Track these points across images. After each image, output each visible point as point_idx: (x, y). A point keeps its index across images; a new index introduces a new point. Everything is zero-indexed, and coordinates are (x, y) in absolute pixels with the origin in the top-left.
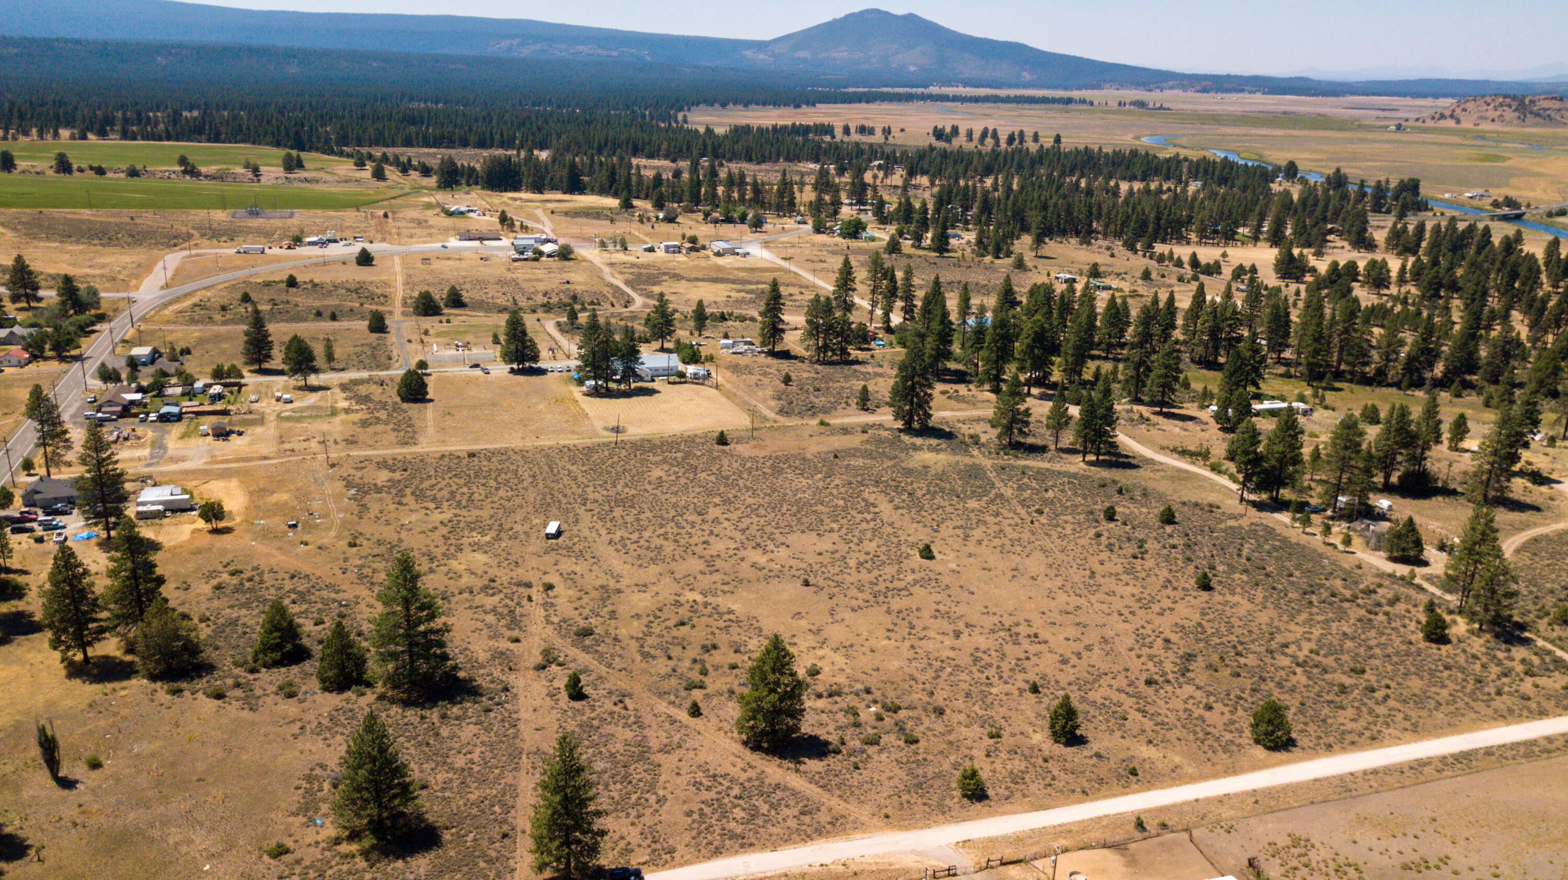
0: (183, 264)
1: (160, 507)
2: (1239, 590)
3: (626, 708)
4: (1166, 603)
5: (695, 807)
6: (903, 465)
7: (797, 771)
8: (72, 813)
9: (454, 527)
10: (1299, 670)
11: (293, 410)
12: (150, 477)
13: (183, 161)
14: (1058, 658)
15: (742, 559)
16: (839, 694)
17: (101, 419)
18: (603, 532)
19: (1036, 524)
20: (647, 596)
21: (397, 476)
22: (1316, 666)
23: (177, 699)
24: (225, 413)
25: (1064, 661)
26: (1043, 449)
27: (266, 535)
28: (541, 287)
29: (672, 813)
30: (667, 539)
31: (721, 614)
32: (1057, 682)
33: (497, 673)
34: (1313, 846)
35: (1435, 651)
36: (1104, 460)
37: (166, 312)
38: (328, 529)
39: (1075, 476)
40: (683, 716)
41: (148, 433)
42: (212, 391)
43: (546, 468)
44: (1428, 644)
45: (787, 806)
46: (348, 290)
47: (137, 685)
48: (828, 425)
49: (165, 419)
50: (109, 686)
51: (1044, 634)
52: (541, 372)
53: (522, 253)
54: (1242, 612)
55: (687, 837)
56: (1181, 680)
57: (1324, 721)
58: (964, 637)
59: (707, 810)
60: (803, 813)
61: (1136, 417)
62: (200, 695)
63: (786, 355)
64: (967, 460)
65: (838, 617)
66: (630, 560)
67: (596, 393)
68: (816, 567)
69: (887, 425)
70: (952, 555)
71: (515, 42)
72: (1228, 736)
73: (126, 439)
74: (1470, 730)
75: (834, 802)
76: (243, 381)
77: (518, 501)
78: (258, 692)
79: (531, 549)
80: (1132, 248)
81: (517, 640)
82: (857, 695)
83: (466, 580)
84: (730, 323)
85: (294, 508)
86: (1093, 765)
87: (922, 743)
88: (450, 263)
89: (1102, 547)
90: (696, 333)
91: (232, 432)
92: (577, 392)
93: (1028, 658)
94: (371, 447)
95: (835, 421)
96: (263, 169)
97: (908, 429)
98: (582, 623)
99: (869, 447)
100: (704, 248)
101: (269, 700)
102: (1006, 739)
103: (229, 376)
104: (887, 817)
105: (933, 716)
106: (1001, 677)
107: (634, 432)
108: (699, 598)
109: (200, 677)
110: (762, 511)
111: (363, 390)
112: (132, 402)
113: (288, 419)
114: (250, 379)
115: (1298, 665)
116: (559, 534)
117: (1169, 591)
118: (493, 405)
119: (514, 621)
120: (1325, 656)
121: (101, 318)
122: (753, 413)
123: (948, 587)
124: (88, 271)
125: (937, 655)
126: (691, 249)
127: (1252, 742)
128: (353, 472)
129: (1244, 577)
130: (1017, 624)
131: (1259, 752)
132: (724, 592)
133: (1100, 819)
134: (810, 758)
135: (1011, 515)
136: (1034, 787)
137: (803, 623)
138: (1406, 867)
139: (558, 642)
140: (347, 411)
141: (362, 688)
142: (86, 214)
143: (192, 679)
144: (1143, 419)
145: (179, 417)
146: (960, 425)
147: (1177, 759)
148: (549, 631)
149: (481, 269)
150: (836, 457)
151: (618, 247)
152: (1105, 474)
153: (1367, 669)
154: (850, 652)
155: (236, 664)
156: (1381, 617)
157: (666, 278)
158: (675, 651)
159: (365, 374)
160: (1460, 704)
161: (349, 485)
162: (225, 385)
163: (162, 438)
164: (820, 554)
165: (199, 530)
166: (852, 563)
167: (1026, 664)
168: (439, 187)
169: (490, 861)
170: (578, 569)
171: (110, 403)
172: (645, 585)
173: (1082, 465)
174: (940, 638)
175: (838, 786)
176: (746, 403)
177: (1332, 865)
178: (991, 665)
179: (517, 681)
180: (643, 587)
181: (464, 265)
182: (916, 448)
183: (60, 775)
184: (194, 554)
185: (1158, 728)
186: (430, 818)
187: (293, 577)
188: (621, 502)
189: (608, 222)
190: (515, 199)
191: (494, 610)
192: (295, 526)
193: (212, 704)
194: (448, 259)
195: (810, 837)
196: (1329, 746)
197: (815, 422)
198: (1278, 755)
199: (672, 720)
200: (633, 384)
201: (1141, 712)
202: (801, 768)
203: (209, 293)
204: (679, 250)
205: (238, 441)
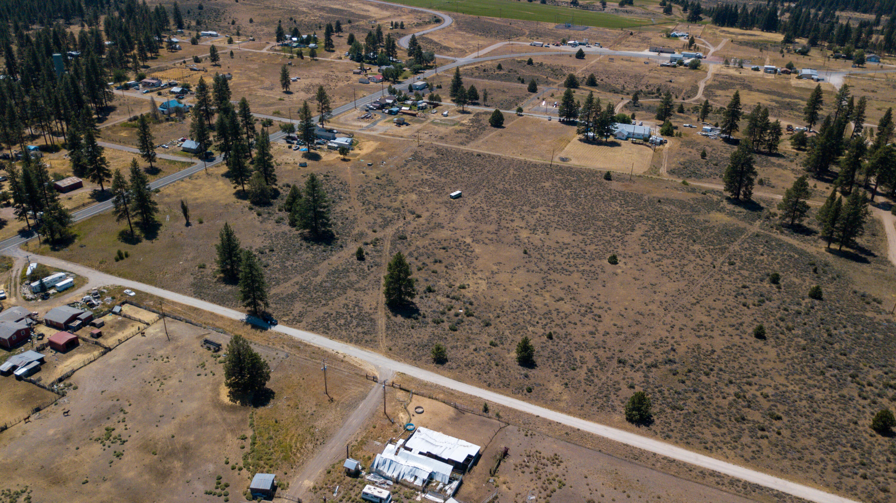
0: (500, 48)
1: (337, 146)
2: (784, 347)
3: (369, 270)
4: (715, 333)
5: (332, 312)
6: (694, 216)
7: (389, 318)
8: (177, 233)
10: (731, 398)
12: (351, 134)
14: (594, 330)
15: (516, 233)
16: (458, 299)
18: (477, 202)
19: (716, 269)
20: (451, 233)
21: (437, 156)
22: (749, 402)
23: (248, 211)
24: (414, 115)
25: (593, 333)
26: (808, 232)
27: (357, 166)
28: (652, 82)
29: (322, 311)
30: (498, 213)
31: (466, 251)
32: (571, 340)
33: (349, 240)
34: (559, 465)
35: (866, 435)
36: (845, 251)
38: (380, 170)
39: (803, 253)
41: (378, 117)
42: (421, 105)
43: (500, 169)
44: (869, 430)
45: (363, 328)
47: (245, 203)
48: (687, 184)
49: (390, 113)
52: (576, 124)
53: (671, 62)
54: (760, 357)
55: (311, 320)
56: (644, 369)
57: (693, 426)
58: (560, 303)
59: (334, 315)
60: (363, 333)
62: (256, 212)
64: (743, 225)
65: (515, 271)
66: (469, 216)
67: (586, 140)
68: (544, 247)
69: (721, 193)
70: (630, 266)
72: (617, 403)
73: (368, 118)
75: (382, 335)
76: (441, 103)
77: (466, 179)
78: (272, 218)
79: (438, 200)
81: (375, 231)
82: (465, 303)
83: (394, 204)
85: (381, 159)
86: (517, 378)
87: (457, 332)
88: (625, 63)
89: (734, 294)
91: (405, 124)
92: (577, 137)
93: (575, 324)
94: (446, 142)
95: (695, 183)
96: (608, 3)
97: (734, 200)
98: (408, 234)
99: (691, 202)
100: (795, 72)
102: (497, 349)
103: (435, 100)
104: (391, 349)
105: (481, 325)
106: (545, 325)
107: (572, 162)
108: (469, 242)
109: (264, 207)
110: (565, 215)
111: (482, 116)
112: (388, 104)
113: (434, 123)
114: (445, 102)
117: (730, 330)
118: (528, 135)
119: (387, 224)
120: (769, 401)
121: (431, 68)
122: (655, 168)
123: (597, 279)
125: (533, 303)
126: (783, 72)
127: (624, 412)
128: (423, 150)
129: (804, 343)
130: (600, 308)
132: (483, 243)
133: (476, 397)
134: (402, 316)
135: (710, 260)
136: (470, 372)
137: (495, 268)
139: (389, 238)
140: (462, 124)
142: (497, 20)
143: (261, 206)
145: (395, 113)
147: (565, 397)
148: (392, 233)
149: (636, 68)
151: (737, 65)
152: (829, 258)
153: (785, 419)
154: (494, 286)
155: (279, 206)
156: (867, 402)
161: (415, 154)
162: (429, 104)
163: (380, 120)
164: (558, 243)
166: (566, 252)
168: (688, 20)
170: (442, 213)
171: (380, 102)
172: (457, 229)
173: (823, 250)
174: (548, 297)
175: (393, 331)
176: (659, 162)
177: (553, 477)
179: (351, 245)
180: (454, 229)
182: (721, 210)
183: (190, 221)
185: (583, 382)
187: (341, 183)
188: (506, 192)
189: (758, 50)
190: (724, 31)
191: (386, 218)
192: (371, 165)
193: (255, 216)
194: (627, 61)
195: (351, 342)
196: (669, 437)
197: (680, 181)
198: (628, 425)
199: (378, 281)
200: (611, 139)
201: (590, 371)
202: (393, 318)
203: (490, 63)
204: (775, 71)
205: (404, 127)
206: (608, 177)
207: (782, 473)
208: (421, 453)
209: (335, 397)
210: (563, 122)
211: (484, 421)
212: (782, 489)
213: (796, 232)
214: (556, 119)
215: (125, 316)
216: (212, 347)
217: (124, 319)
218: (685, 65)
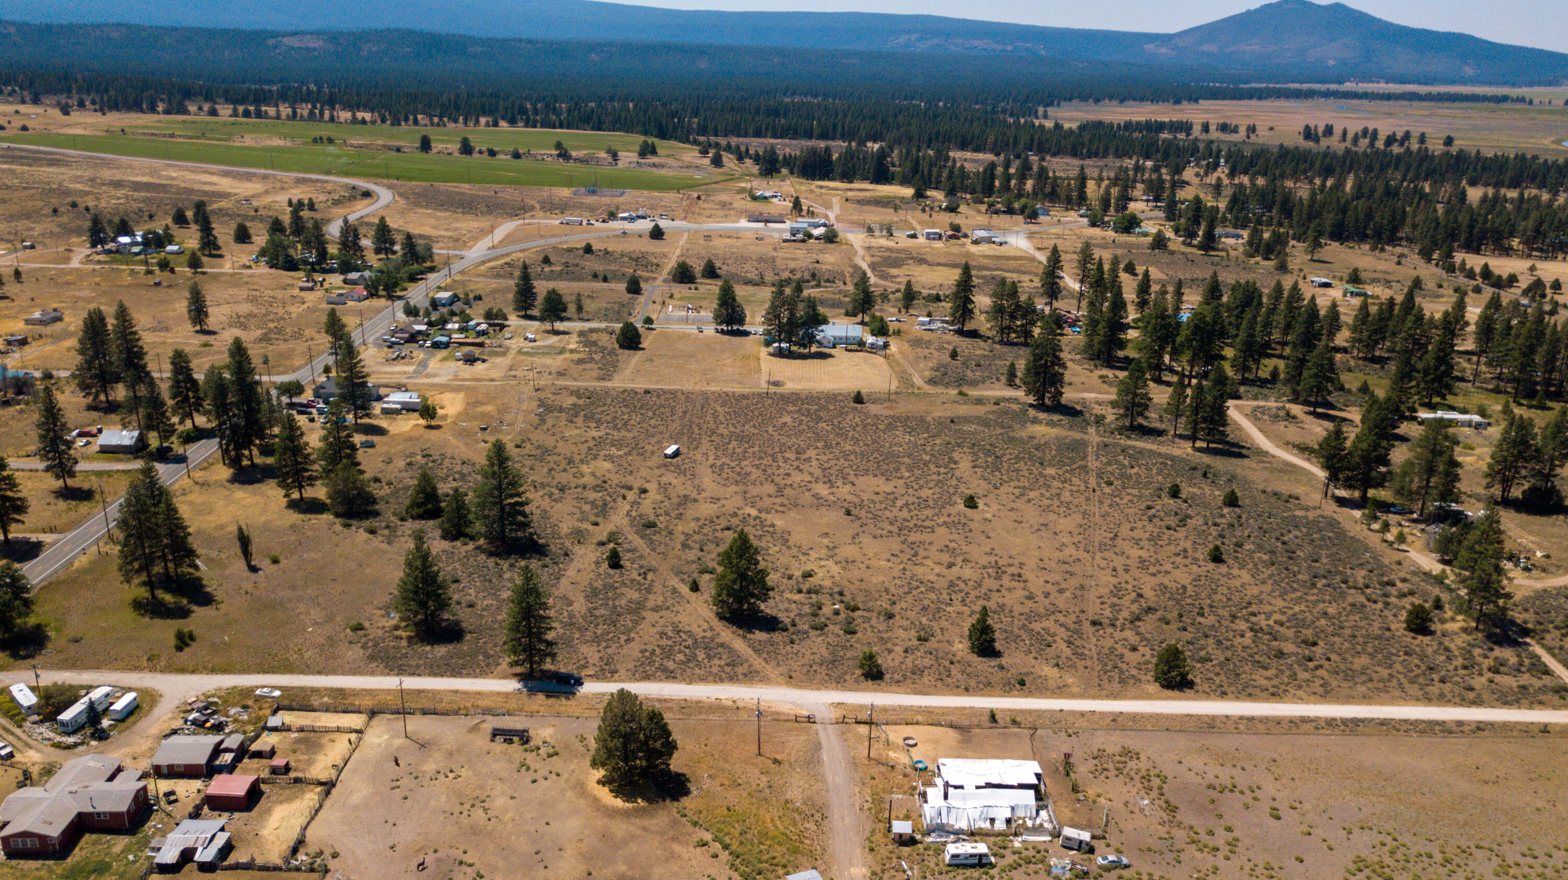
0: (515, 231)
1: (399, 406)
2: (1250, 566)
3: (645, 578)
4: (1168, 567)
5: (650, 648)
6: (1011, 434)
7: (744, 637)
8: (248, 586)
9: (600, 443)
10: (1249, 634)
11: (532, 348)
12: (405, 386)
13: (559, 146)
14: (1027, 594)
15: (809, 490)
16: (817, 593)
17: (394, 343)
18: (711, 458)
19: (1098, 493)
20: (716, 506)
21: (581, 402)
22: (1270, 634)
23: (346, 530)
24: (481, 345)
25: (1030, 597)
26: (1160, 433)
27: (463, 434)
28: (792, 265)
29: (633, 649)
30: (757, 468)
31: (763, 526)
32: (1011, 611)
33: (568, 544)
34: (1138, 759)
35: (1409, 639)
36: (1215, 448)
37: (482, 268)
38: (508, 434)
39: (1173, 458)
40: (685, 590)
41: (420, 355)
42: (479, 328)
43: (699, 408)
44: (1406, 633)
45: (720, 658)
46: (631, 259)
47: (327, 517)
48: (966, 395)
49: (436, 346)
50: (308, 516)
51: (1027, 574)
52: (746, 334)
53: (794, 235)
54: (1237, 583)
55: (631, 666)
56: (1128, 625)
57: (1238, 675)
58: (954, 569)
59: (658, 651)
60: (728, 665)
61: (1282, 413)
62: (361, 530)
63: (974, 334)
64: (1077, 435)
65: (857, 541)
66: (719, 479)
67: (780, 354)
68: (866, 502)
69: (1022, 401)
70: (995, 507)
71: (913, 37)
72: (1134, 672)
73: (403, 358)
74: (1382, 704)
75: (758, 662)
76: (507, 323)
77: (661, 428)
78: (399, 533)
79: (649, 464)
80: (1426, 255)
81: (596, 524)
82: (831, 595)
83: (585, 480)
84: (943, 304)
85: (492, 417)
86: (992, 673)
87: (859, 635)
88: (729, 241)
89: (1145, 518)
90: (903, 311)
91: (478, 359)
92: (764, 351)
93: (998, 591)
94: (575, 380)
95: (974, 393)
96: (620, 154)
97: (1041, 407)
98: (652, 518)
99: (991, 416)
100: (966, 236)
101: (403, 539)
102: (932, 644)
103: (496, 318)
104: (791, 677)
105: (882, 618)
106: (963, 600)
107: (791, 386)
108: (754, 512)
109: (367, 519)
110: (852, 457)
111: (594, 336)
112: (420, 332)
113: (525, 354)
114: (513, 320)
115: (1252, 630)
116: (676, 454)
117: (1178, 560)
118: (690, 356)
119: (603, 510)
120: (1288, 628)
121: (432, 269)
122: (905, 380)
123: (971, 530)
124: (443, 233)
125: (920, 577)
126: (951, 237)
127: (1152, 680)
128: (549, 395)
129: (1266, 557)
130: (1010, 565)
131: (1154, 688)
132: (777, 511)
133: (965, 708)
134: (761, 630)
135: (1081, 483)
136: (925, 679)
137: (826, 541)
138: (1211, 787)
139: (627, 529)
140: (572, 351)
141: (467, 540)
142: (465, 187)
143: (361, 519)
144: (1290, 417)
145: (446, 345)
146: (1097, 406)
147: (1070, 681)
148: (625, 521)
149: (752, 247)
150: (952, 421)
151: (885, 233)
152: (1206, 459)
153: (1321, 643)
154: (850, 566)
155: (394, 514)
156: (1380, 605)
157: (910, 262)
158: (710, 547)
159: (603, 325)
160: (1395, 682)
161: (542, 403)
162: (490, 325)
163: (427, 359)
164: (877, 493)
165: (418, 425)
166: (899, 503)
167: (995, 595)
168: (761, 174)
169: (487, 656)
170: (674, 481)
171: (402, 331)
172: (718, 499)
173: (1190, 450)
174: (932, 565)
175: (768, 653)
176: (905, 372)
177: (1144, 773)
178: (961, 591)
179: (579, 550)
180: (715, 500)
181: (739, 243)
182: (1035, 421)
183: (253, 563)
184: (406, 440)
185: (1073, 657)
186: (464, 625)
187: (464, 463)
188: (741, 438)
189: (892, 211)
190: (821, 187)
191: (593, 503)
192: (485, 429)
193: (366, 535)
194: (729, 237)
195: (722, 680)
196: (1225, 693)
197: (955, 392)
198: (1169, 693)
199: (675, 591)
200: (814, 349)
201: (1069, 643)
202: (749, 636)
203: (521, 255)
204: (940, 237)
205: (479, 366)
206: (858, 398)
207: (1366, 699)
208: (978, 787)
209: (779, 757)
210: (723, 332)
211: (1003, 734)
212: (1382, 716)
213: (1144, 434)
214: (710, 330)
215: (301, 730)
216: (515, 739)
217: (302, 735)
218: (817, 238)
